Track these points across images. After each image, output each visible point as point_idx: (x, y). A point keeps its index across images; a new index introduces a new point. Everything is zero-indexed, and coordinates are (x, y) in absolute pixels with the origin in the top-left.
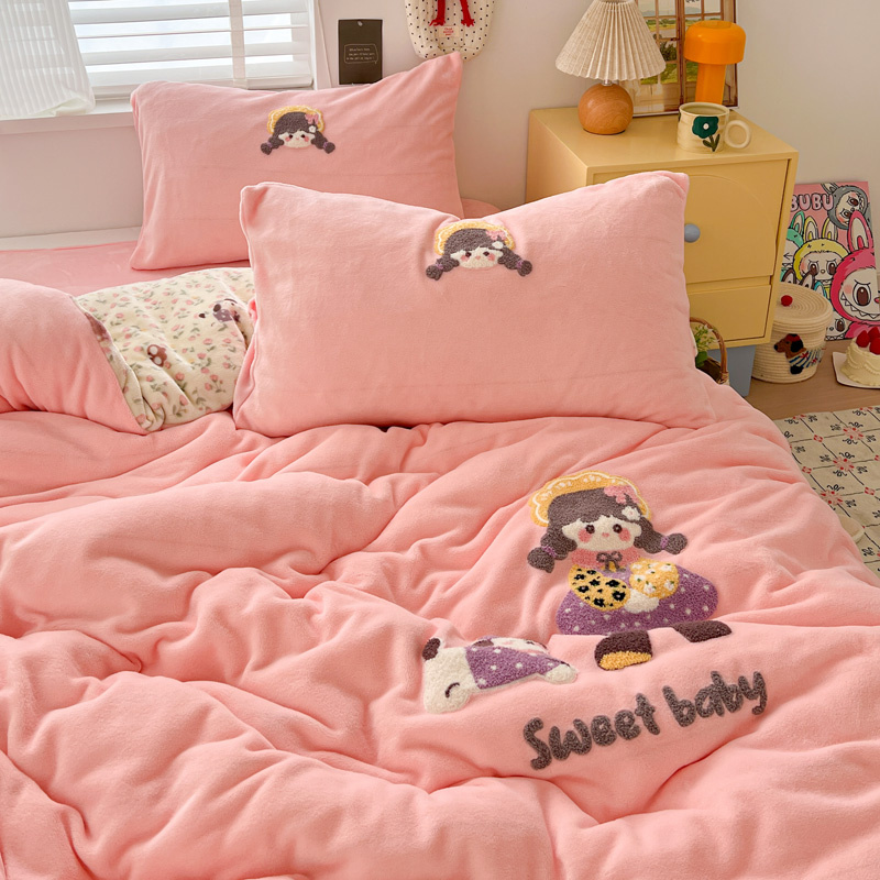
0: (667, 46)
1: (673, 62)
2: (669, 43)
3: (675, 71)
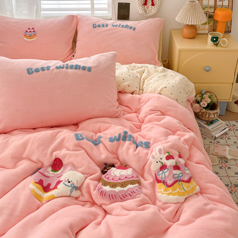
0: (210, 14)
1: (212, 19)
2: (211, 13)
3: (212, 22)
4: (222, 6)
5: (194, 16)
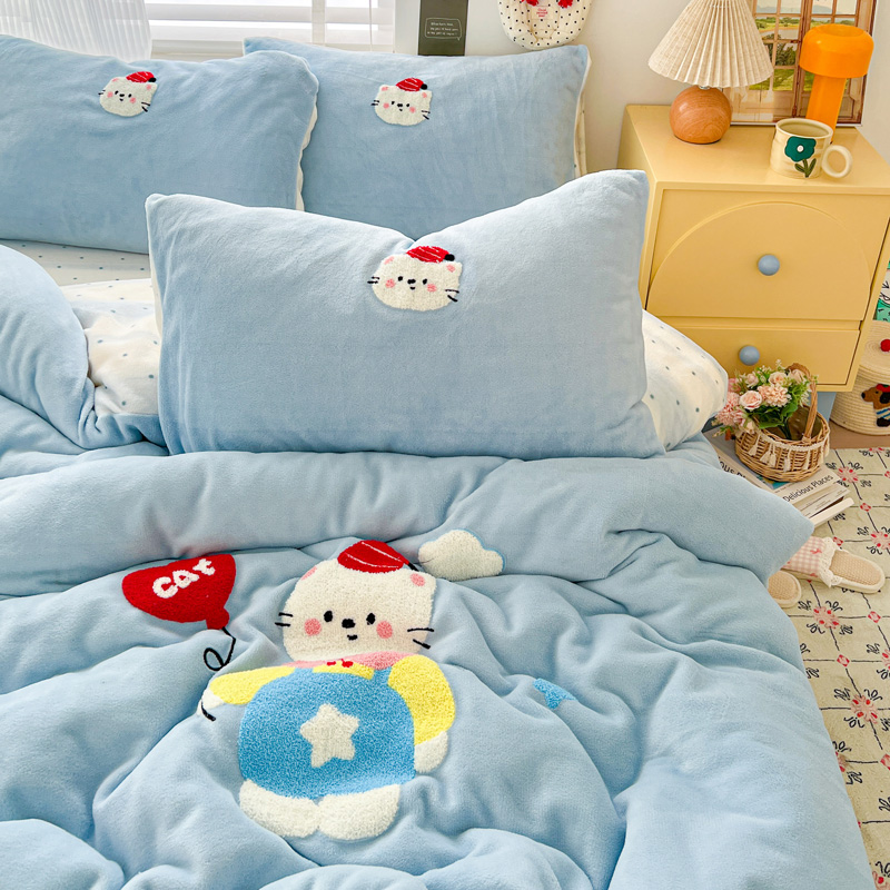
0: (785, 49)
1: (789, 67)
2: (789, 45)
3: (791, 78)
4: (834, 16)
5: (723, 52)
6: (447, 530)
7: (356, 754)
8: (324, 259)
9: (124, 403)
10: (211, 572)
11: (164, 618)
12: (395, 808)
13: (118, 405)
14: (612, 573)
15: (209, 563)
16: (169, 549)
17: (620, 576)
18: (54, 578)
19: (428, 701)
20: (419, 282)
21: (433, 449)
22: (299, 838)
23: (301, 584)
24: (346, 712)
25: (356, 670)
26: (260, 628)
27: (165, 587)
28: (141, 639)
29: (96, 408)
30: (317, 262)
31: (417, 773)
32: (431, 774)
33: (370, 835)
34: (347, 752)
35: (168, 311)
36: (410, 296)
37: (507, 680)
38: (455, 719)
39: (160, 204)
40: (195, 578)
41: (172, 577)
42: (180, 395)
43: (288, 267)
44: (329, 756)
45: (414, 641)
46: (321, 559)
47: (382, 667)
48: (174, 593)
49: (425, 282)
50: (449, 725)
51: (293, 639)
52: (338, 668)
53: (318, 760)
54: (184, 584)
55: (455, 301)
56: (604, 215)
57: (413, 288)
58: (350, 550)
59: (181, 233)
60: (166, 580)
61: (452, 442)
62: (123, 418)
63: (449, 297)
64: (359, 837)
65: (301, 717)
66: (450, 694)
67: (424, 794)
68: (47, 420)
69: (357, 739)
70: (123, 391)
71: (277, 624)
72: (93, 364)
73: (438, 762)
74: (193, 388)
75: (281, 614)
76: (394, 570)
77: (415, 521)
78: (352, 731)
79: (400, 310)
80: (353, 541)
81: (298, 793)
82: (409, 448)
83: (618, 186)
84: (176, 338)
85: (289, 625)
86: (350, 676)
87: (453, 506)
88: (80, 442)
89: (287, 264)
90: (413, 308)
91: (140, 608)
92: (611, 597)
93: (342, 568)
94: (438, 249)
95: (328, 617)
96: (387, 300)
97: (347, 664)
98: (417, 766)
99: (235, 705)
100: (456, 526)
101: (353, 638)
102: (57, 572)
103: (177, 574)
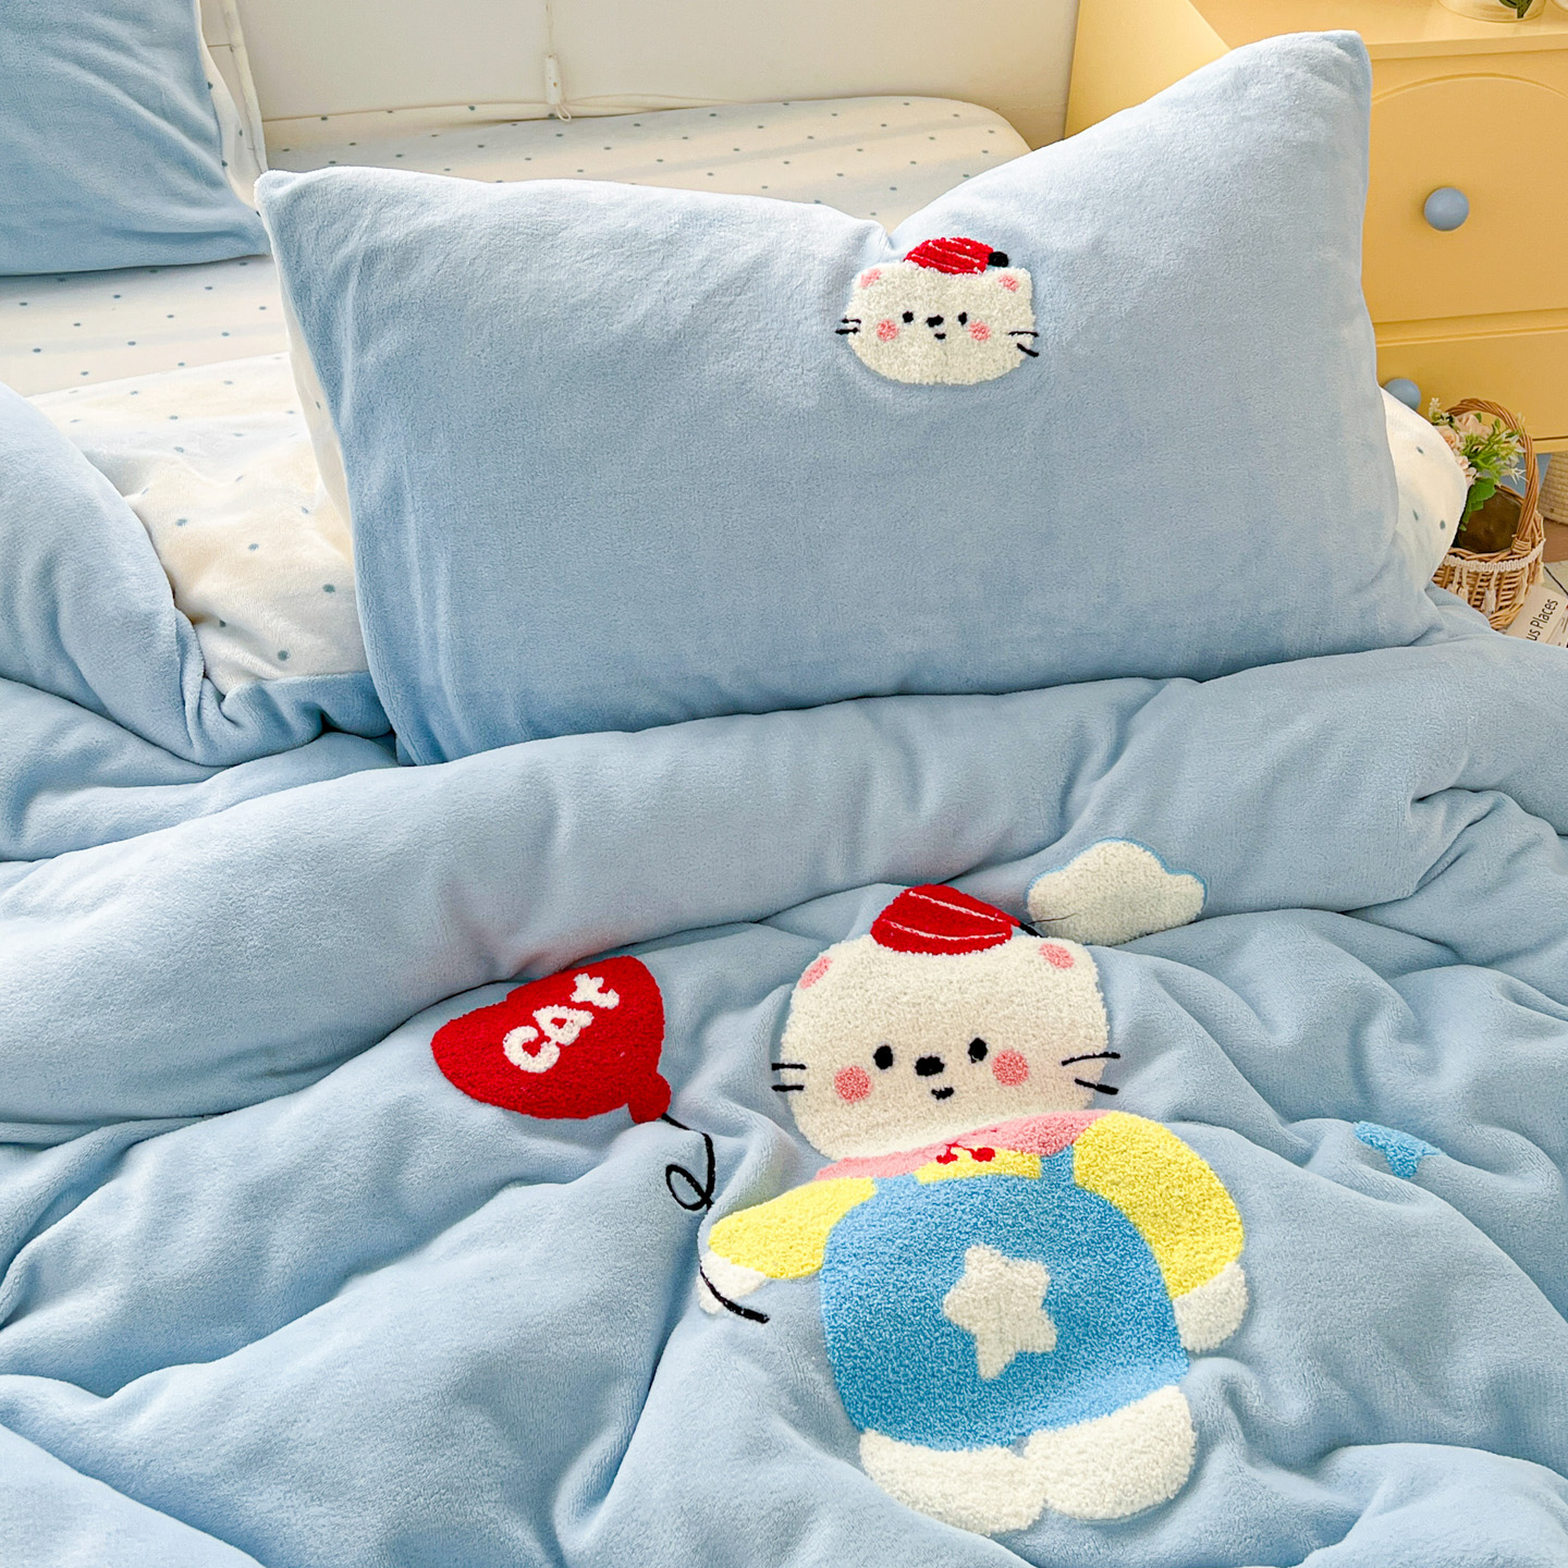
6: (1083, 844)
7: (1060, 1337)
8: (724, 288)
9: (283, 656)
10: (611, 1000)
11: (547, 1116)
12: (1191, 1436)
13: (269, 661)
14: (1423, 885)
15: (599, 982)
16: (491, 962)
17: (1444, 890)
18: (264, 1064)
19: (1176, 1204)
20: (951, 321)
21: (999, 679)
22: (1019, 1532)
23: (802, 998)
24: (1019, 1254)
25: (1008, 1162)
26: (749, 1102)
27: (532, 1048)
28: (515, 1169)
29: (215, 673)
30: (708, 297)
31: (1192, 1355)
32: (1223, 1351)
33: (1159, 1499)
34: (1044, 1337)
35: (358, 440)
36: (938, 352)
37: (1296, 1133)
38: (1247, 1232)
39: (299, 196)
40: (585, 1018)
41: (535, 1024)
42: (420, 622)
43: (648, 316)
44: (1011, 1350)
45: (1078, 1082)
46: (827, 941)
47: (1055, 1150)
48: (555, 1059)
49: (963, 318)
50: (1238, 1247)
51: (817, 1114)
52: (965, 1166)
53: (991, 1362)
54: (568, 1035)
55: (1034, 354)
56: (1303, 135)
57: (941, 336)
58: (890, 913)
59: (371, 258)
60: (529, 1033)
61: (1042, 657)
62: (290, 689)
63: (1020, 346)
64: (1137, 1508)
65: (937, 1281)
66: (1218, 1184)
67: (1232, 1395)
68: (102, 712)
69: (1058, 1306)
70: (277, 628)
71: (776, 1088)
72: (178, 573)
73: (1235, 1326)
74: (459, 608)
75: (776, 1067)
76: (1001, 941)
77: (1008, 834)
78: (1041, 1292)
79: (918, 387)
80: (889, 894)
81: (972, 1437)
82: (948, 682)
83: (1313, 69)
84: (394, 497)
85: (800, 1088)
86: (999, 1179)
87: (1079, 793)
88: (198, 752)
89: (642, 310)
90: (950, 381)
91: (494, 1104)
92: (1430, 936)
93: (887, 953)
94: (967, 242)
95: (884, 1058)
96: (890, 368)
97: (984, 1155)
98: (1188, 1339)
99: (794, 1281)
100: (1099, 832)
101: (945, 1094)
102: (268, 1051)
103: (544, 1016)
